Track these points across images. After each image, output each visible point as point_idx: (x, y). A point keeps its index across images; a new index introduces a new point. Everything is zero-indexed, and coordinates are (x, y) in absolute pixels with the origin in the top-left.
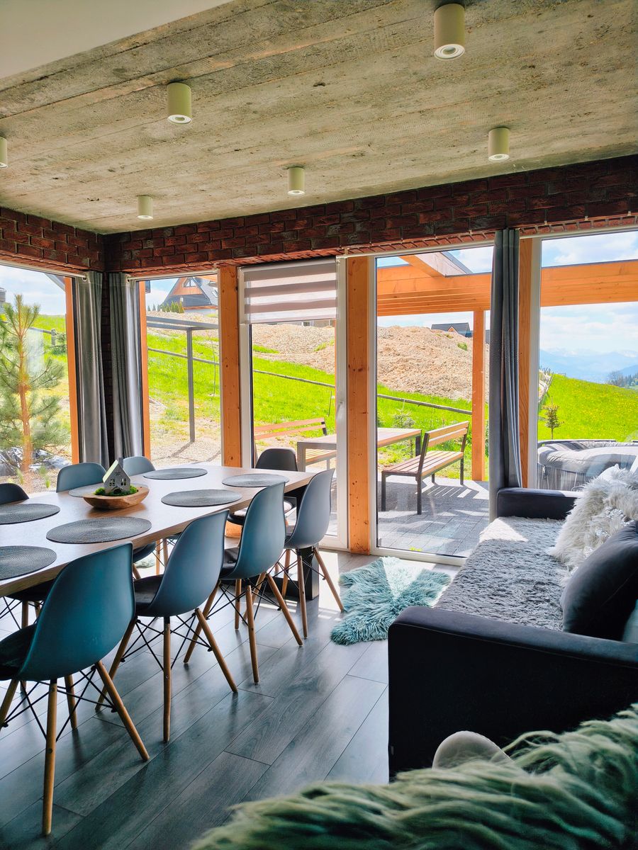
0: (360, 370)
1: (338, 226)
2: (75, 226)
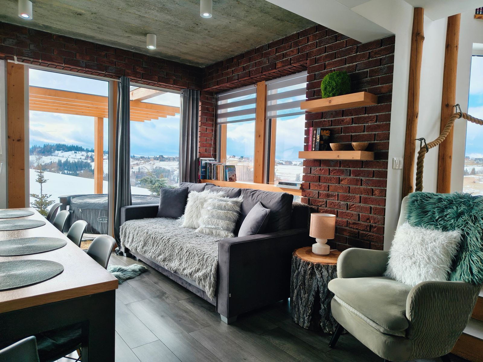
0: (19, 140)
1: (15, 41)
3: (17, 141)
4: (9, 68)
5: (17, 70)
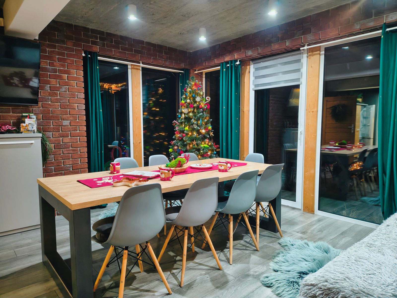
1: (302, 31)
2: (178, 48)
3: (311, 113)
4: (309, 54)
5: (314, 53)
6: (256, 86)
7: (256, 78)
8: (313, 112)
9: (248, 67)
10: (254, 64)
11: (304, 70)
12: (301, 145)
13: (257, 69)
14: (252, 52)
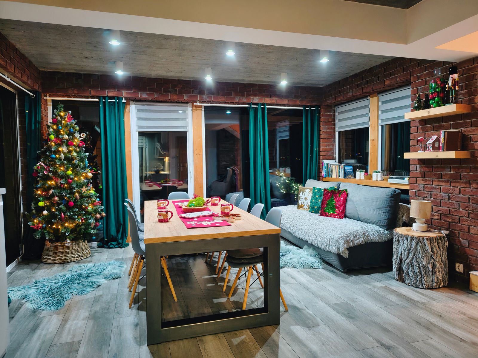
3: (198, 156)
4: (193, 108)
5: (197, 108)
6: (139, 127)
7: (139, 119)
8: (199, 155)
9: (128, 106)
10: (136, 104)
11: (190, 120)
12: (191, 182)
13: (139, 111)
14: (147, 94)
